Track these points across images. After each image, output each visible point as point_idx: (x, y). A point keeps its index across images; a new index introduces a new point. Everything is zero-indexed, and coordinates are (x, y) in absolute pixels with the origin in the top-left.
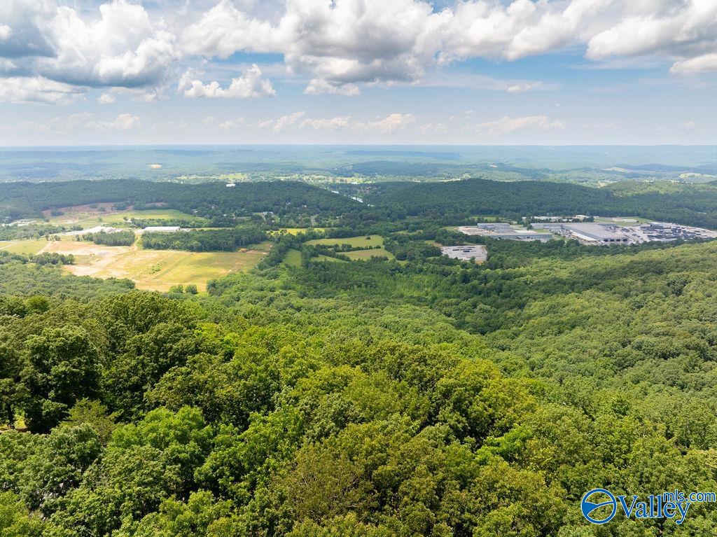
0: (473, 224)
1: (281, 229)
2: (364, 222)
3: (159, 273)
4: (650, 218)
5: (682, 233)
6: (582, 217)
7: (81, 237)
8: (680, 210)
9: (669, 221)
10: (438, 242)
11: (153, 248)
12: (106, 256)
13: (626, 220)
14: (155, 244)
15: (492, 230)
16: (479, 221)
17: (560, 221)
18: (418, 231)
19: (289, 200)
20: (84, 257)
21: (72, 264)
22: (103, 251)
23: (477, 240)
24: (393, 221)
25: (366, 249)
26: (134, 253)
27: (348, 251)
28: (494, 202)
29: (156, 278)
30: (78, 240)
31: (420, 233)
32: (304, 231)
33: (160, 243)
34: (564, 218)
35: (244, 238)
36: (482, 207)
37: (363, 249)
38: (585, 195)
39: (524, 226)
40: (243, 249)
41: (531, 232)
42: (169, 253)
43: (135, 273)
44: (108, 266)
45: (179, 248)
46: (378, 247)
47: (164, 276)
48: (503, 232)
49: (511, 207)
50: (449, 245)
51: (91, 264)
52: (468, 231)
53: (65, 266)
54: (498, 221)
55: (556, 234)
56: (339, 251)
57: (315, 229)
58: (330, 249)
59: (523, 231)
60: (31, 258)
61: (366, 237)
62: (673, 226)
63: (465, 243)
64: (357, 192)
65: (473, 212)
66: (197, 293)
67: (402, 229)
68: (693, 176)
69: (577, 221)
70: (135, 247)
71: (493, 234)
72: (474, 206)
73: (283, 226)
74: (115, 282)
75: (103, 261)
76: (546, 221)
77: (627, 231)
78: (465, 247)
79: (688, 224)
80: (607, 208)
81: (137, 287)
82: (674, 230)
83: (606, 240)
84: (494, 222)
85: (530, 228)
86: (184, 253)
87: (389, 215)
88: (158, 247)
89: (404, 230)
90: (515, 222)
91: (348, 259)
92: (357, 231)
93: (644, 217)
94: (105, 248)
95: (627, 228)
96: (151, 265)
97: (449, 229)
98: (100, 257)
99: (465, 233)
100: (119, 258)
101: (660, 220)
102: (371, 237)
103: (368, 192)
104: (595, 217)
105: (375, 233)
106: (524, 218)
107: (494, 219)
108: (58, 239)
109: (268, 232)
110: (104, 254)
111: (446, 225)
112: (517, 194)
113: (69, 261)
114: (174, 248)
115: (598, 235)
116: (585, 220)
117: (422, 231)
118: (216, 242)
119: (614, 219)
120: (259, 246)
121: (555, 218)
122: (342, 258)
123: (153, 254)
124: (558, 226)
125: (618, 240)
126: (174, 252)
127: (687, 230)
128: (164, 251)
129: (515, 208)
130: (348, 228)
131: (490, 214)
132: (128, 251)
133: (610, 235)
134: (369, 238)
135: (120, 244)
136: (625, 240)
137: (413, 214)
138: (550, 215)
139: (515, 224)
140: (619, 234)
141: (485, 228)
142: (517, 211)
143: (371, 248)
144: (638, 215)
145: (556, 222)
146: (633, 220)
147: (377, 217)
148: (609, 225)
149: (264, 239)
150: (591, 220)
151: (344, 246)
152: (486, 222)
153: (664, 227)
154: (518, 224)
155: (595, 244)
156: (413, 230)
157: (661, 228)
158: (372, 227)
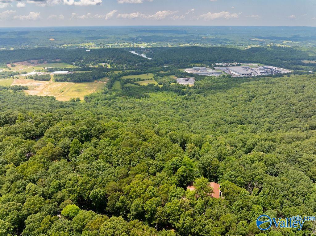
0: (191, 67)
1: (111, 71)
2: (146, 67)
3: (63, 93)
4: (264, 64)
5: (274, 71)
6: (236, 63)
7: (27, 77)
8: (276, 60)
9: (271, 65)
10: (176, 76)
11: (59, 81)
12: (41, 85)
13: (254, 65)
14: (60, 80)
15: (198, 70)
16: (194, 66)
17: (227, 66)
18: (168, 71)
19: (114, 57)
20: (32, 86)
21: (27, 90)
22: (39, 84)
23: (191, 75)
24: (158, 66)
25: (147, 80)
26: (51, 84)
27: (139, 81)
28: (201, 57)
29: (63, 95)
30: (27, 78)
31: (169, 72)
32: (121, 72)
33: (62, 79)
34: (229, 64)
35: (96, 76)
36: (196, 59)
37: (145, 80)
38: (239, 53)
39: (212, 68)
40: (96, 81)
41: (214, 71)
42: (66, 83)
43: (54, 93)
44: (42, 90)
45: (70, 81)
46: (152, 79)
47: (66, 94)
48: (203, 71)
49: (208, 59)
50: (180, 78)
51: (35, 90)
52: (189, 71)
53: (25, 91)
54: (201, 66)
55: (224, 72)
56: (136, 81)
57: (126, 71)
58: (132, 80)
59: (211, 71)
60: (10, 88)
61: (147, 74)
62: (272, 67)
63: (186, 76)
64: (143, 52)
65: (192, 62)
66: (80, 101)
67: (161, 70)
68: (288, 43)
69: (233, 66)
70: (51, 81)
71: (199, 72)
72: (192, 59)
73: (112, 70)
74: (48, 98)
75: (40, 88)
76: (221, 66)
77: (253, 70)
78: (186, 79)
79: (278, 67)
80: (247, 60)
81: (56, 99)
82: (271, 70)
83: (243, 75)
84: (200, 67)
85: (214, 69)
86: (72, 83)
87: (156, 64)
88: (61, 81)
89: (163, 70)
90: (208, 66)
91: (139, 85)
92: (143, 71)
93: (262, 63)
94: (39, 82)
95: (253, 68)
96: (60, 89)
97: (181, 70)
98: (38, 86)
99: (187, 72)
100: (46, 86)
101: (268, 65)
102: (149, 74)
103: (148, 52)
104: (241, 64)
105: (151, 72)
106: (212, 64)
107: (200, 65)
108: (18, 78)
109: (106, 73)
110: (40, 85)
111: (180, 68)
112: (211, 53)
113: (26, 88)
114: (68, 81)
115: (240, 72)
116: (237, 65)
117: (170, 71)
118: (85, 78)
119: (249, 64)
120: (103, 79)
121: (225, 64)
122: (137, 84)
123: (59, 84)
124: (225, 68)
125: (248, 74)
126: (68, 83)
127: (277, 69)
128: (64, 83)
129: (209, 60)
130: (139, 71)
131: (199, 62)
132: (49, 83)
133: (245, 72)
134: (148, 75)
135: (45, 80)
136: (251, 74)
137: (167, 62)
138: (224, 63)
139: (208, 67)
140: (249, 71)
141: (196, 69)
142: (210, 61)
143: (148, 79)
144: (260, 62)
145: (225, 66)
146: (256, 65)
147: (151, 65)
148: (246, 67)
149: (105, 76)
150: (239, 65)
151: (137, 79)
152: (197, 66)
153: (268, 68)
154: (210, 67)
155: (238, 76)
156: (166, 71)
157: (267, 68)
158: (149, 69)
